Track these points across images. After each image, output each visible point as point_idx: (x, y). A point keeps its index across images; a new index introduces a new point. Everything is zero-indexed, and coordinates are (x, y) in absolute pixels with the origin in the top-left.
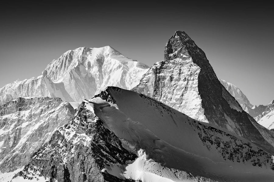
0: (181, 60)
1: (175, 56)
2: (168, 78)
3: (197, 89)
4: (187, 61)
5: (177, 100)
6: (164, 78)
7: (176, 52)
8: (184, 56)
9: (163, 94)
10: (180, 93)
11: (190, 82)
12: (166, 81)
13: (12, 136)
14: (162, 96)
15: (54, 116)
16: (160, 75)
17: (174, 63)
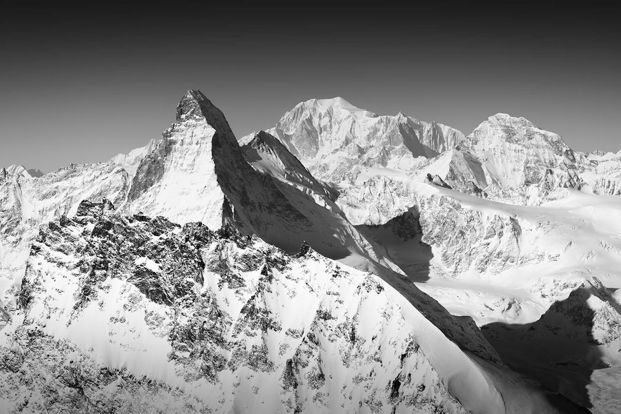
0: (194, 121)
1: (187, 118)
2: (180, 142)
3: (211, 152)
4: (201, 122)
5: (189, 165)
6: (175, 142)
7: (189, 113)
8: (198, 117)
9: (174, 160)
10: (193, 157)
11: (203, 146)
12: (178, 145)
13: (62, 205)
14: (173, 162)
15: (107, 182)
16: (172, 138)
17: (186, 126)
